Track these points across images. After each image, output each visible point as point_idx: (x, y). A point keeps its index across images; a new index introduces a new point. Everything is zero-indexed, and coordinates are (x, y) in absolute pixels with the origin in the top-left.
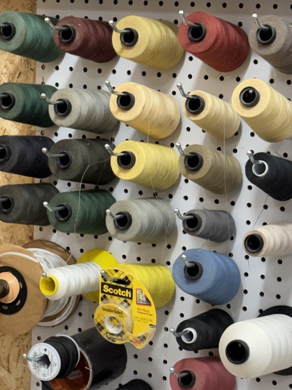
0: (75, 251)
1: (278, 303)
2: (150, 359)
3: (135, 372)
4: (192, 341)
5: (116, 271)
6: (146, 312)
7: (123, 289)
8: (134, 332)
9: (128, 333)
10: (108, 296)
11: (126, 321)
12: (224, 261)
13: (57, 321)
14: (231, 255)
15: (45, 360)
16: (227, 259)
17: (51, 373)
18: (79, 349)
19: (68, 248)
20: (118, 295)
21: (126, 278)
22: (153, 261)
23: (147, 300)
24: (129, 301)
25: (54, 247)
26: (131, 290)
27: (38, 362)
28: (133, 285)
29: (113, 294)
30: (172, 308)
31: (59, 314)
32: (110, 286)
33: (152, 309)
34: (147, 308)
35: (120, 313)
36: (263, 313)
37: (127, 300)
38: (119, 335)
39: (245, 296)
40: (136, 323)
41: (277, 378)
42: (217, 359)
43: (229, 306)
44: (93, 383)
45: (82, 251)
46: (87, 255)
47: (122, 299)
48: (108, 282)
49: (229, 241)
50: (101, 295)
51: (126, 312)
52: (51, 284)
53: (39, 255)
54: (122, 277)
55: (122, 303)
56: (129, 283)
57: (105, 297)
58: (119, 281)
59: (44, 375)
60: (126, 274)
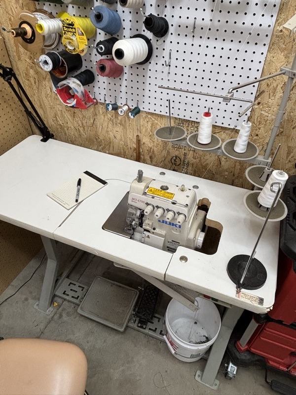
0: (54, 14)
1: (137, 33)
2: (91, 61)
3: (86, 67)
4: (103, 51)
5: (67, 19)
6: (83, 39)
7: (72, 28)
8: (80, 48)
9: (77, 49)
10: (66, 32)
11: (75, 43)
12: (113, 13)
13: (53, 47)
14: (117, 11)
15: (46, 62)
16: (115, 13)
17: (49, 67)
18: (60, 57)
19: (51, 13)
20: (70, 32)
21: (72, 22)
22: (86, 16)
23: (82, 33)
24: (75, 34)
25: (45, 12)
26: (75, 28)
27: (44, 63)
28: (76, 26)
29: (68, 31)
30: (96, 38)
31: (53, 44)
32: (66, 27)
33: (85, 37)
34: (82, 37)
35: (72, 40)
36: (131, 37)
37: (74, 33)
38: (74, 50)
39: (124, 30)
40: (79, 44)
41: (138, 66)
42: (113, 59)
43: (118, 36)
44: (68, 72)
45: (57, 13)
46: (59, 15)
47: (72, 33)
48: (65, 25)
49: (115, 4)
50: (63, 32)
51: (74, 39)
52: (41, 27)
53: (38, 15)
54: (70, 22)
55: (72, 35)
56: (73, 25)
57: (65, 33)
58: (69, 25)
59: (47, 69)
60: (72, 20)
